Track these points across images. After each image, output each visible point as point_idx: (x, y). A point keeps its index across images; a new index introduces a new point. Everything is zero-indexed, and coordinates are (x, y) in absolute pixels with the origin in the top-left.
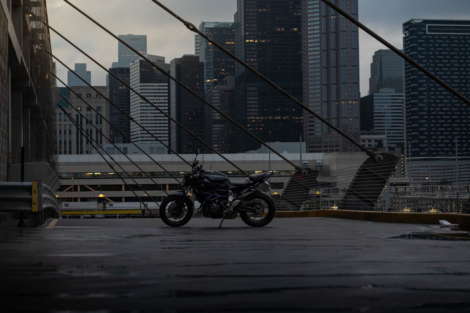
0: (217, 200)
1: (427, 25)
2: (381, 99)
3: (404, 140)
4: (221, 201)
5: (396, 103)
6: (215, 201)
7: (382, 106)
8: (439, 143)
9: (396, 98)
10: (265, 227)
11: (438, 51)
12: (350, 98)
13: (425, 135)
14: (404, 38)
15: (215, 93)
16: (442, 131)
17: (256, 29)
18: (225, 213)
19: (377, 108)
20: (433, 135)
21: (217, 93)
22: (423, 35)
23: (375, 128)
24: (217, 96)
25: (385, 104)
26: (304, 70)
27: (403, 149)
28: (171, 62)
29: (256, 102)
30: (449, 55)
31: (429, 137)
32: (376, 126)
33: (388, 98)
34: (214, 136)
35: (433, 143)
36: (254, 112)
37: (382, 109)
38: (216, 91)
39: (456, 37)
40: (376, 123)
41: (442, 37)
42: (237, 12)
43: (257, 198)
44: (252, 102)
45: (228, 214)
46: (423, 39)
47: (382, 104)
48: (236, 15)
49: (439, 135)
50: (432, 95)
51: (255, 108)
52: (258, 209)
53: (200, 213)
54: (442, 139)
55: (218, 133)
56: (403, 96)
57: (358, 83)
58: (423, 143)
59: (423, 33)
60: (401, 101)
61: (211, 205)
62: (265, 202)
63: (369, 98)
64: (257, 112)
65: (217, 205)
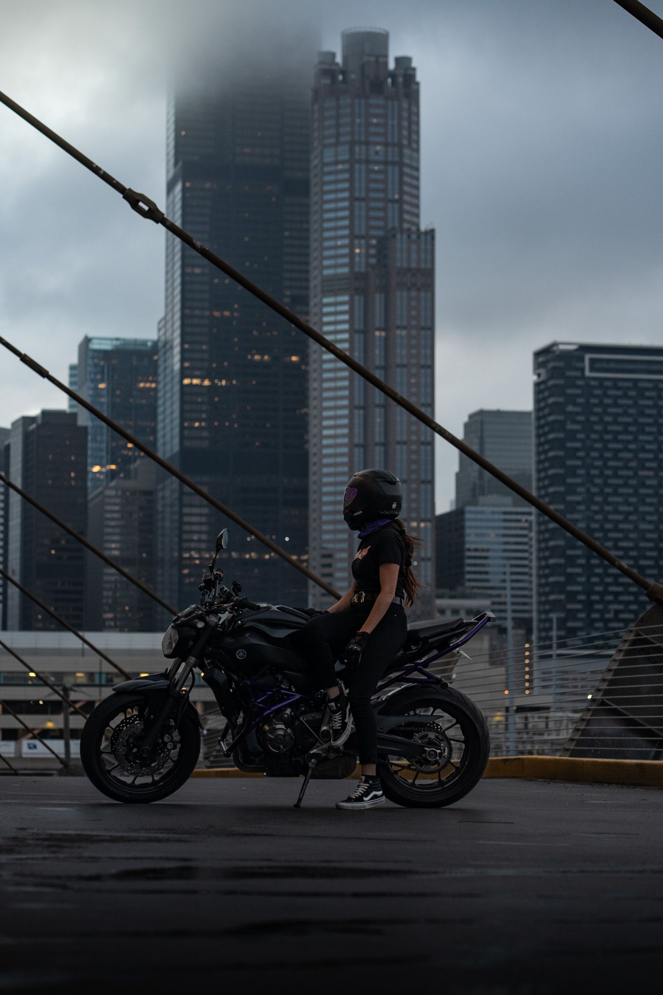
0: (288, 711)
1: (587, 357)
2: (482, 520)
3: (530, 611)
4: (303, 713)
5: (515, 528)
6: (280, 711)
7: (483, 535)
8: (610, 620)
9: (514, 517)
10: (451, 809)
11: (610, 414)
12: (414, 515)
13: (580, 602)
14: (537, 385)
15: (110, 497)
16: (616, 594)
17: (206, 356)
18: (315, 755)
19: (472, 539)
20: (597, 602)
21: (116, 496)
22: (577, 378)
23: (468, 584)
24: (115, 504)
25: (490, 532)
26: (312, 450)
27: (529, 632)
28: (13, 424)
29: (204, 519)
30: (636, 423)
31: (589, 605)
32: (470, 580)
33: (496, 517)
34: (105, 593)
35: (596, 620)
36: (199, 541)
37: (482, 543)
38: (113, 493)
39: (650, 385)
40: (469, 573)
41: (620, 384)
42: (165, 318)
43: (426, 704)
44: (194, 519)
45: (326, 759)
46: (578, 387)
47: (484, 531)
48: (163, 322)
49: (610, 602)
50: (596, 512)
51: (200, 532)
52: (431, 743)
53: (227, 755)
54: (617, 612)
55: (116, 587)
56: (529, 514)
57: (431, 482)
58: (575, 619)
59: (578, 374)
60: (526, 525)
61: (267, 728)
62: (455, 721)
63: (455, 518)
64: (204, 541)
65: (287, 727)
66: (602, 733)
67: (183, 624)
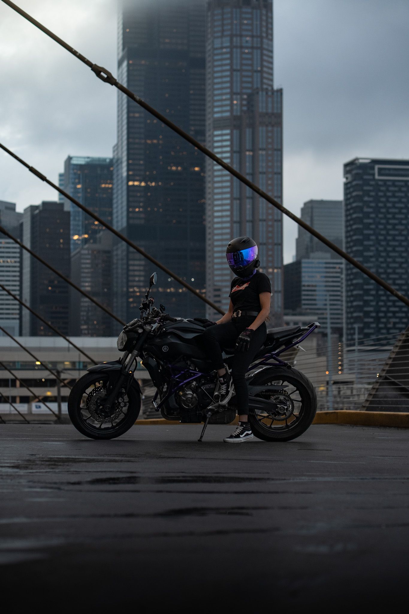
0: (194, 383)
1: (377, 167)
2: (312, 267)
3: (342, 323)
4: (203, 384)
5: (332, 272)
7: (313, 277)
8: (390, 328)
9: (331, 265)
11: (390, 202)
12: (270, 265)
13: (372, 317)
14: (346, 184)
15: (85, 254)
16: (394, 312)
17: (142, 167)
18: (210, 410)
19: (306, 279)
20: (383, 317)
21: (88, 254)
22: (370, 180)
23: (303, 307)
24: (87, 259)
25: (317, 275)
26: (208, 225)
27: (341, 335)
28: (25, 210)
29: (142, 268)
30: (406, 207)
31: (377, 319)
32: (305, 304)
33: (321, 265)
34: (82, 313)
35: (382, 328)
36: (139, 281)
37: (312, 281)
38: (86, 252)
40: (304, 300)
41: (397, 183)
42: (117, 144)
43: (277, 378)
44: (136, 268)
45: (217, 412)
46: (371, 185)
47: (314, 274)
48: (116, 148)
49: (390, 317)
50: (382, 262)
51: (139, 276)
53: (157, 410)
54: (395, 323)
55: (88, 309)
56: (341, 263)
57: (281, 244)
58: (369, 328)
59: (371, 177)
60: (339, 270)
62: (295, 389)
63: (296, 266)
64: (142, 281)
65: (193, 393)
66: (386, 397)
67: (130, 331)
